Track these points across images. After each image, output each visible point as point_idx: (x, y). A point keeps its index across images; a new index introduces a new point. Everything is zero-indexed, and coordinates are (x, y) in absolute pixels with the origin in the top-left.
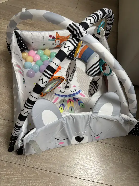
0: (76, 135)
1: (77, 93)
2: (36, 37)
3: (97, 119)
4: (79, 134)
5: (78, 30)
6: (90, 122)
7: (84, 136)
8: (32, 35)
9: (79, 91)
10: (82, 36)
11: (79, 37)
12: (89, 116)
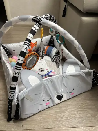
0: (57, 94)
1: (49, 73)
2: (15, 46)
3: (67, 77)
4: (58, 93)
5: (38, 18)
6: (63, 81)
7: (62, 94)
8: (13, 45)
9: (51, 71)
10: (42, 20)
11: (40, 21)
12: (61, 76)
